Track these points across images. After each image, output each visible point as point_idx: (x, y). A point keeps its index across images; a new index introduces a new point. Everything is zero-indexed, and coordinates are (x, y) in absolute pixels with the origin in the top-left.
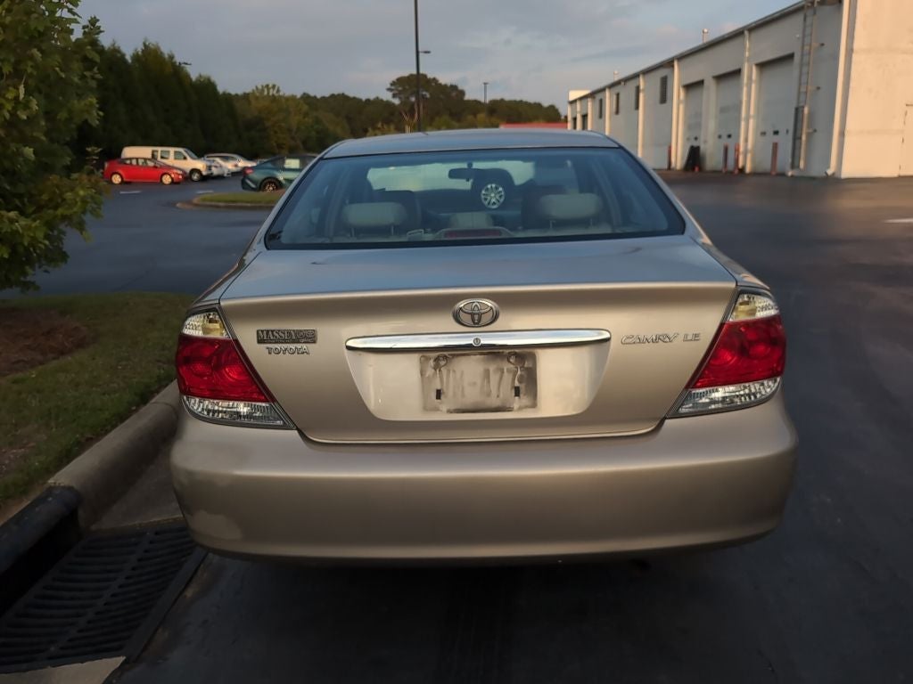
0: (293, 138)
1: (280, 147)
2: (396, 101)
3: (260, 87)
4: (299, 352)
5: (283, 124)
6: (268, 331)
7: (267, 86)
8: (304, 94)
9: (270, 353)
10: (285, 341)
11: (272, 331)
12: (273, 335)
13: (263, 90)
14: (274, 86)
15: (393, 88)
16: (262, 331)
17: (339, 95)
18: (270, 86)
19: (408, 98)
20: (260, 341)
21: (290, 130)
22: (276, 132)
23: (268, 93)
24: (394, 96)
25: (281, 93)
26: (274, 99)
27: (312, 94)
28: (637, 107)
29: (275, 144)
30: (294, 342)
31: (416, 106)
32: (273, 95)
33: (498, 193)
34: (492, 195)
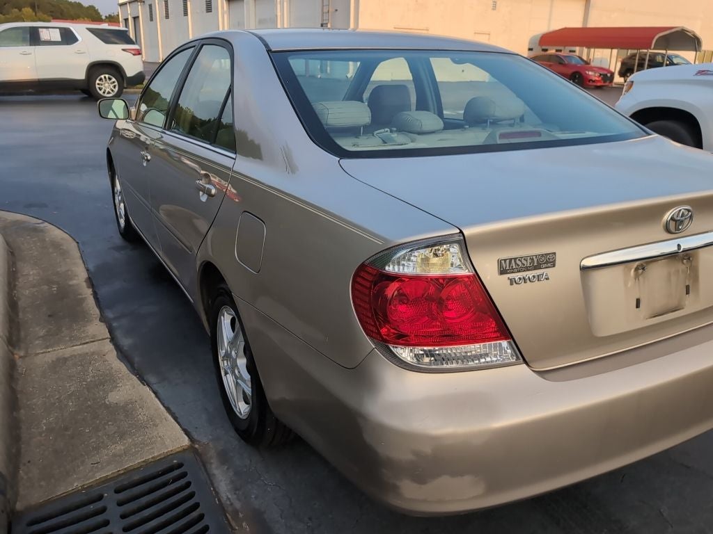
4: (539, 278)
6: (511, 260)
9: (511, 284)
10: (527, 269)
11: (515, 259)
12: (516, 263)
16: (505, 260)
20: (503, 272)
28: (186, 14)
30: (536, 268)
33: (111, 83)
34: (107, 85)
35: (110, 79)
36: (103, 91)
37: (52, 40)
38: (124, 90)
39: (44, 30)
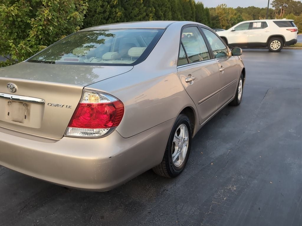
0: (228, 23)
1: (223, 26)
2: (274, 8)
3: (220, 5)
5: (225, 18)
7: (223, 4)
8: (238, 7)
13: (221, 6)
14: (225, 5)
15: (273, 3)
17: (251, 7)
18: (223, 5)
19: (278, 7)
21: (227, 20)
22: (222, 21)
23: (222, 7)
24: (273, 6)
25: (227, 7)
26: (224, 9)
27: (241, 7)
29: (221, 25)
31: (281, 10)
32: (224, 8)
33: (278, 44)
34: (275, 45)
35: (277, 42)
36: (273, 47)
37: (257, 27)
38: (283, 47)
39: (255, 23)
